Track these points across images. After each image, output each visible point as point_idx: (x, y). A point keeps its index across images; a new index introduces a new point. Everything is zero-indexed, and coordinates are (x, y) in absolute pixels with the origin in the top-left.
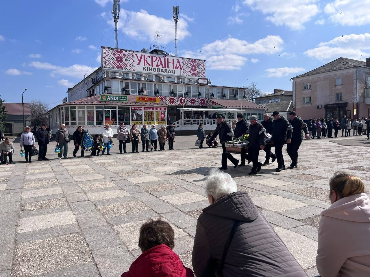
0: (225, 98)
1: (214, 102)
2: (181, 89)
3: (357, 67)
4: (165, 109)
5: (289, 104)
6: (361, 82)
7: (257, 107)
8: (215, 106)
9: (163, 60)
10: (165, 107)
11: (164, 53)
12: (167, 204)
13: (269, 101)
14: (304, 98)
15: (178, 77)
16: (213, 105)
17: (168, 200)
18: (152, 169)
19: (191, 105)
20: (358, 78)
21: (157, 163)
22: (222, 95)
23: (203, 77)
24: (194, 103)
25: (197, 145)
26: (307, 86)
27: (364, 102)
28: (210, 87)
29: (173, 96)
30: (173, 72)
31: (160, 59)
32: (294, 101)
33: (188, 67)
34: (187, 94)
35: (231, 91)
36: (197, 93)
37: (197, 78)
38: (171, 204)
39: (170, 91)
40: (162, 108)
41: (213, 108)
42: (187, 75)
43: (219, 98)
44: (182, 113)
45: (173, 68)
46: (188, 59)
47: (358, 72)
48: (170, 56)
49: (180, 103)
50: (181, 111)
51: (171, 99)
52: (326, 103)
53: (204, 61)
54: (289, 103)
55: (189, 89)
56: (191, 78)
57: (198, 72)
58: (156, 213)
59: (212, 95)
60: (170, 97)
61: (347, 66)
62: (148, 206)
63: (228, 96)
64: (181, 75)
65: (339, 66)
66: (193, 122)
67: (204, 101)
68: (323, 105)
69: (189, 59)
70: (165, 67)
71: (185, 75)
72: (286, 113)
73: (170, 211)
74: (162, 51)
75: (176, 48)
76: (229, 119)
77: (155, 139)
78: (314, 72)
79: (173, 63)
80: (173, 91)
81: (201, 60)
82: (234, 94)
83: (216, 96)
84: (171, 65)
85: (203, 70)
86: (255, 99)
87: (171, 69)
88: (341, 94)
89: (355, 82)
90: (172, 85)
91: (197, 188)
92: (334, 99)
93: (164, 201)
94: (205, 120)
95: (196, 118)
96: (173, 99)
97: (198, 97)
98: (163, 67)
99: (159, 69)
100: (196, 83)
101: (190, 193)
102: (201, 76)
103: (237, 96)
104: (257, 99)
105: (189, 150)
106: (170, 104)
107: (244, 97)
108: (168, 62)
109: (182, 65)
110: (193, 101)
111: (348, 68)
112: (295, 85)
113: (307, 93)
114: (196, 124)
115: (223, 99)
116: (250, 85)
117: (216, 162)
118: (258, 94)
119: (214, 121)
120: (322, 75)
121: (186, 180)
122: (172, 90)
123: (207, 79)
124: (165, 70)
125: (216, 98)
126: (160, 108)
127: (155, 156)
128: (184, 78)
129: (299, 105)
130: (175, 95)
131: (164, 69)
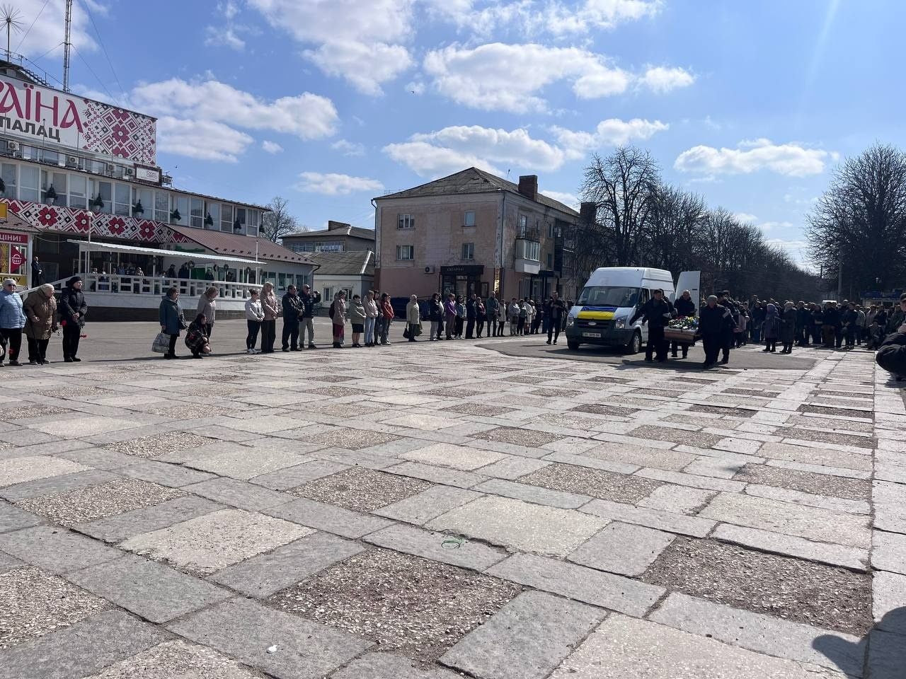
0: (210, 226)
1: (182, 236)
2: (79, 188)
3: (504, 192)
4: (24, 239)
5: (365, 260)
6: (511, 226)
7: (293, 258)
8: (183, 246)
9: (21, 94)
10: (25, 234)
11: (28, 75)
12: (170, 573)
13: (317, 248)
14: (398, 247)
15: (70, 153)
16: (178, 240)
17: (164, 553)
18: (30, 426)
19: (111, 235)
20: (505, 215)
21: (40, 406)
22: (203, 218)
23: (147, 163)
24: (120, 231)
25: (159, 348)
26: (407, 220)
27: (513, 267)
28: (169, 193)
29: (53, 204)
30: (54, 134)
31: (11, 89)
32: (378, 252)
33: (102, 129)
34: (97, 203)
35: (228, 210)
36: (131, 205)
37: (129, 162)
38: (184, 571)
39: (45, 189)
40: (15, 235)
41: (176, 250)
42: (100, 151)
43: (195, 224)
44: (83, 257)
45: (55, 124)
46: (103, 105)
47: (505, 201)
48: (44, 85)
49: (76, 228)
50: (81, 250)
51: (44, 212)
52: (443, 263)
53: (154, 120)
54: (366, 257)
55: (105, 188)
56: (110, 160)
57: (132, 147)
58: (144, 620)
59: (176, 215)
60: (43, 206)
61: (486, 186)
62: (92, 589)
63: (218, 222)
64: (81, 147)
65: (470, 185)
66: (120, 284)
67: (151, 227)
68: (438, 266)
69: (105, 106)
70: (28, 117)
71: (92, 149)
72: (360, 278)
73: (199, 604)
74: (19, 68)
75: (65, 67)
76: (225, 282)
77: (14, 325)
78: (420, 190)
79: (55, 109)
80: (52, 189)
81: (144, 117)
82: (236, 220)
83: (186, 219)
84: (47, 114)
85: (150, 144)
86: (281, 240)
87: (49, 124)
88: (472, 245)
89: (499, 222)
90: (51, 172)
91: (245, 492)
92: (459, 256)
93: (147, 556)
94: (156, 281)
95: (130, 274)
96: (53, 213)
97: (133, 215)
98: (20, 115)
99: (9, 120)
100: (126, 178)
101: (230, 512)
102: (143, 161)
103: (242, 226)
104: (287, 240)
105: (138, 364)
106: (41, 226)
107: (262, 230)
108: (38, 105)
109: (83, 119)
110: (116, 225)
111: (488, 192)
112: (381, 216)
113: (404, 236)
114: (128, 289)
115: (206, 229)
116: (271, 203)
117: (249, 400)
118: (290, 228)
119: (184, 284)
120: (437, 201)
121: (189, 464)
122: (49, 186)
123: (160, 172)
124: (28, 124)
125: (186, 225)
126: (10, 235)
127: (21, 383)
128: (90, 158)
129: (387, 264)
130: (61, 200)
131: (23, 121)
